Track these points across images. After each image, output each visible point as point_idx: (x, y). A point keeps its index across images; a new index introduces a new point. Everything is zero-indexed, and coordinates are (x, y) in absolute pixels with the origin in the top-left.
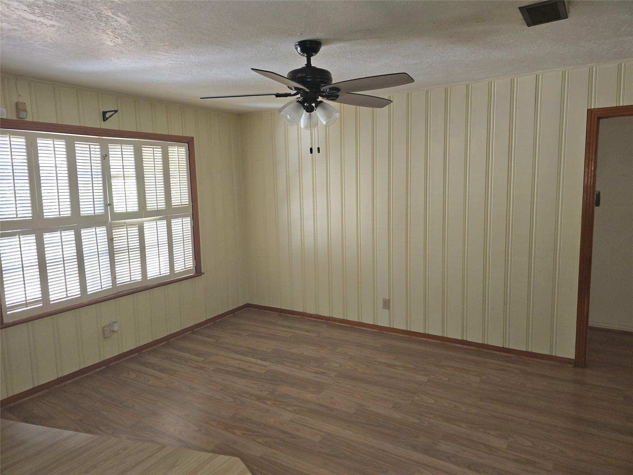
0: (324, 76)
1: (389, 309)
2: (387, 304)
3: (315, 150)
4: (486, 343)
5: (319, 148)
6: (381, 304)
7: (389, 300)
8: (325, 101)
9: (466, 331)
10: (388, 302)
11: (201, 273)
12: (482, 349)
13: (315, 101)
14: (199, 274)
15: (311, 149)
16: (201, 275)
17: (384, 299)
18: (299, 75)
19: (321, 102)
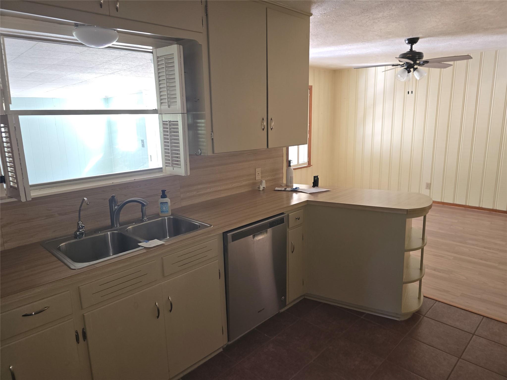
0: (420, 55)
1: (430, 189)
2: (429, 186)
3: (410, 93)
4: (495, 208)
5: (412, 92)
6: (424, 186)
7: (430, 184)
8: (419, 67)
9: (482, 202)
10: (430, 185)
11: (310, 165)
12: (492, 212)
13: (413, 67)
14: (309, 166)
15: (408, 92)
16: (310, 166)
17: (427, 183)
18: (408, 55)
19: (417, 68)
